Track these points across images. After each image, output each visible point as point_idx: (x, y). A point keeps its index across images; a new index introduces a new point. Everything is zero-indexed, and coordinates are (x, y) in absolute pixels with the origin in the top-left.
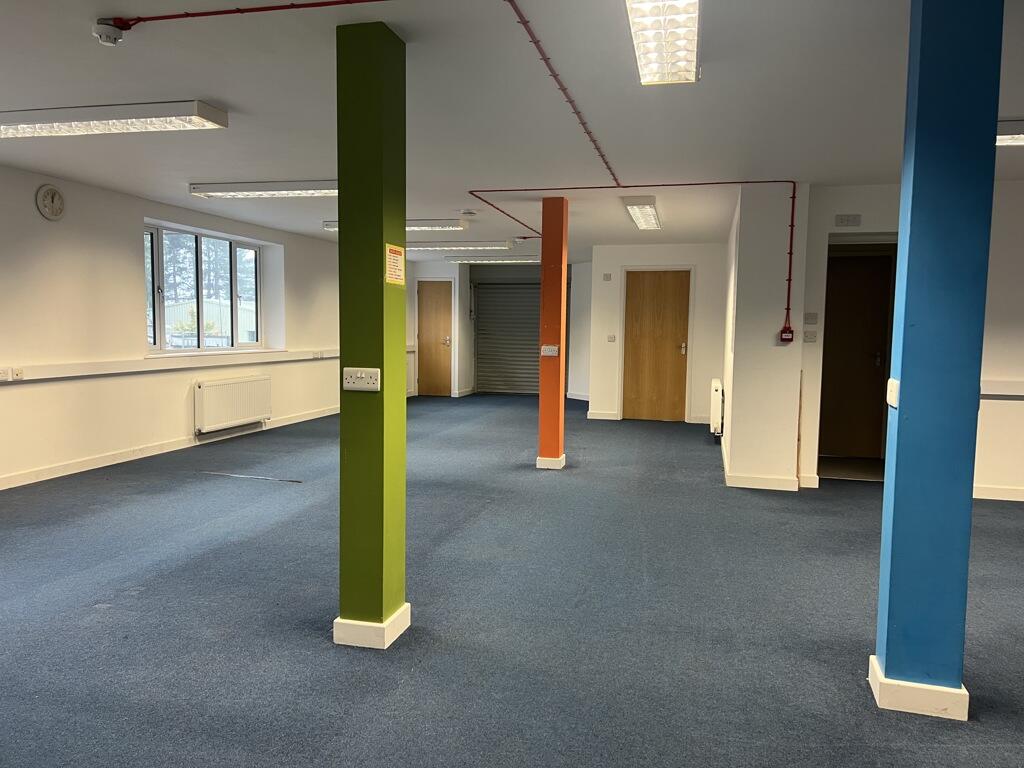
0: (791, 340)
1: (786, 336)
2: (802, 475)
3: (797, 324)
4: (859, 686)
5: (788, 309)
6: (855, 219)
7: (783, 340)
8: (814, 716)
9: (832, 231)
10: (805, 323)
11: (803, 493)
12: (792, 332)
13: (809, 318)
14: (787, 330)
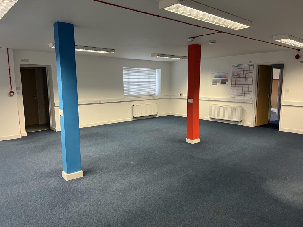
0: (13, 95)
1: (11, 94)
2: (21, 133)
3: (14, 90)
4: (61, 178)
5: (11, 86)
6: (27, 60)
7: (11, 95)
8: (55, 188)
9: (21, 63)
10: (17, 90)
11: (23, 138)
12: (13, 93)
13: (17, 88)
14: (11, 92)
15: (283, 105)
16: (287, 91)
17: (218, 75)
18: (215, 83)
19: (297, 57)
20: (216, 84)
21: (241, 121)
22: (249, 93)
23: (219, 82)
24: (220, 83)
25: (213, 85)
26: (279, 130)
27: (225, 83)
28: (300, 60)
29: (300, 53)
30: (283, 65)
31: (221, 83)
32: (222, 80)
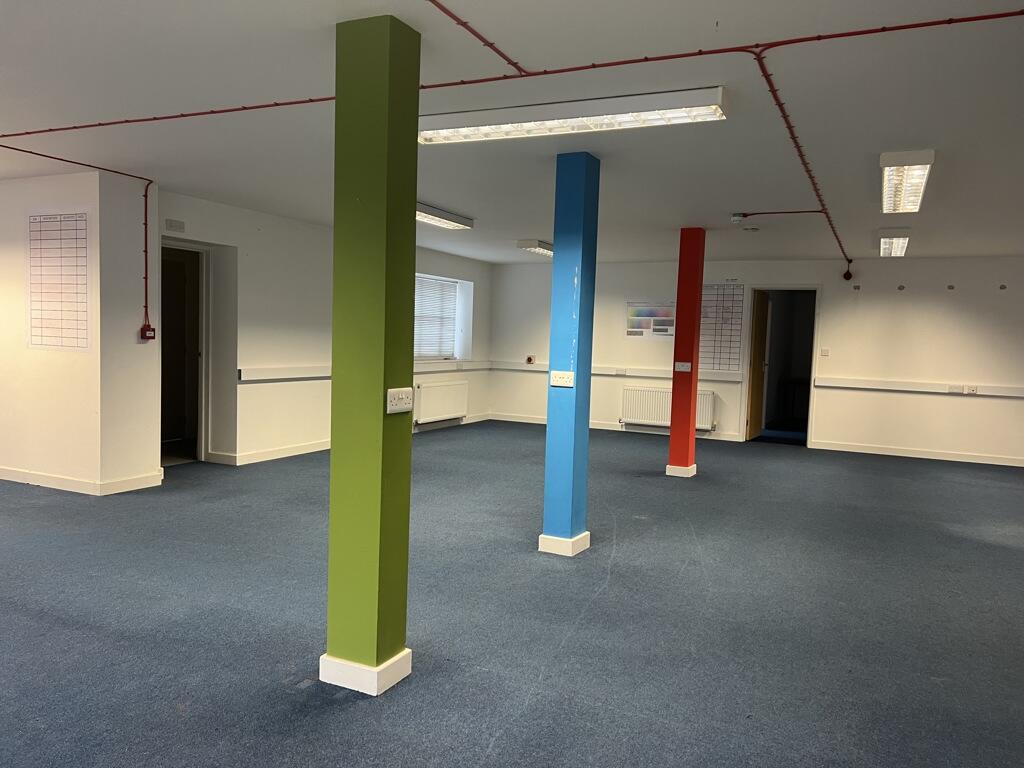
9: (163, 234)
15: (816, 387)
16: (825, 354)
17: (645, 308)
18: (635, 330)
19: (848, 276)
20: (641, 334)
21: (714, 428)
22: (732, 356)
23: (648, 328)
24: (651, 330)
25: (629, 333)
26: (809, 446)
27: (666, 330)
28: (852, 283)
29: (853, 268)
30: (815, 292)
31: (655, 330)
32: (657, 323)
